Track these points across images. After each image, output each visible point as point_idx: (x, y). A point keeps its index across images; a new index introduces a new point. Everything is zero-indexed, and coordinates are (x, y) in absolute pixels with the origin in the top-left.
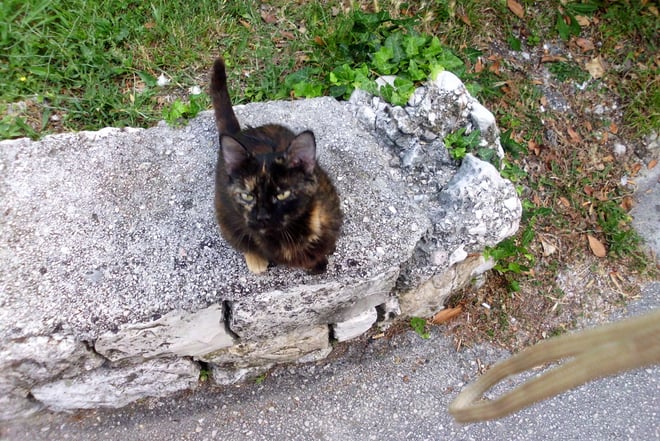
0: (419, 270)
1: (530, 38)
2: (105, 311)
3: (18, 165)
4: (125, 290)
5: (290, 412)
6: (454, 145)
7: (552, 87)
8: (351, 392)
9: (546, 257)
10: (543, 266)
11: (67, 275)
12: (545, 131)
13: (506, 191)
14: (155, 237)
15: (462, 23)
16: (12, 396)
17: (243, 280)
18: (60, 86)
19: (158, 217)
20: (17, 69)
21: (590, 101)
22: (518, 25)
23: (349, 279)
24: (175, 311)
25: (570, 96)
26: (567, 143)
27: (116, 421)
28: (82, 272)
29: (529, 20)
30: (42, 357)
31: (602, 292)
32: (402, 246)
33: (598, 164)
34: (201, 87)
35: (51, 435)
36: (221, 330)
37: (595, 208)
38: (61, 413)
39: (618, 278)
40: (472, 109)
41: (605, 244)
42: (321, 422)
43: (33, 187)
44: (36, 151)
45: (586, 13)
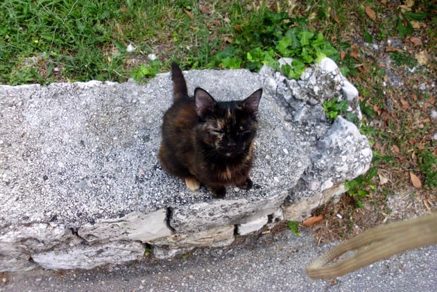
0: (300, 193)
1: (379, 35)
2: (87, 209)
3: (32, 103)
4: (101, 196)
5: (203, 280)
6: (330, 109)
7: (392, 70)
8: (245, 268)
9: (381, 186)
10: (379, 192)
11: (61, 182)
12: (386, 99)
13: (363, 144)
14: (123, 160)
15: (334, 22)
16: (18, 259)
17: (182, 194)
18: (61, 48)
19: (126, 146)
20: (33, 34)
21: (417, 81)
22: (372, 25)
23: (254, 198)
24: (134, 212)
25: (403, 76)
26: (400, 109)
27: (86, 278)
28: (72, 181)
29: (379, 22)
30: (42, 237)
31: (417, 212)
32: (291, 177)
33: (420, 124)
34: (156, 55)
35: (42, 284)
36: (164, 225)
37: (416, 154)
38: (49, 270)
39: (428, 203)
40: (343, 85)
41: (421, 179)
42: (224, 288)
43: (41, 119)
44: (44, 94)
45: (418, 19)
